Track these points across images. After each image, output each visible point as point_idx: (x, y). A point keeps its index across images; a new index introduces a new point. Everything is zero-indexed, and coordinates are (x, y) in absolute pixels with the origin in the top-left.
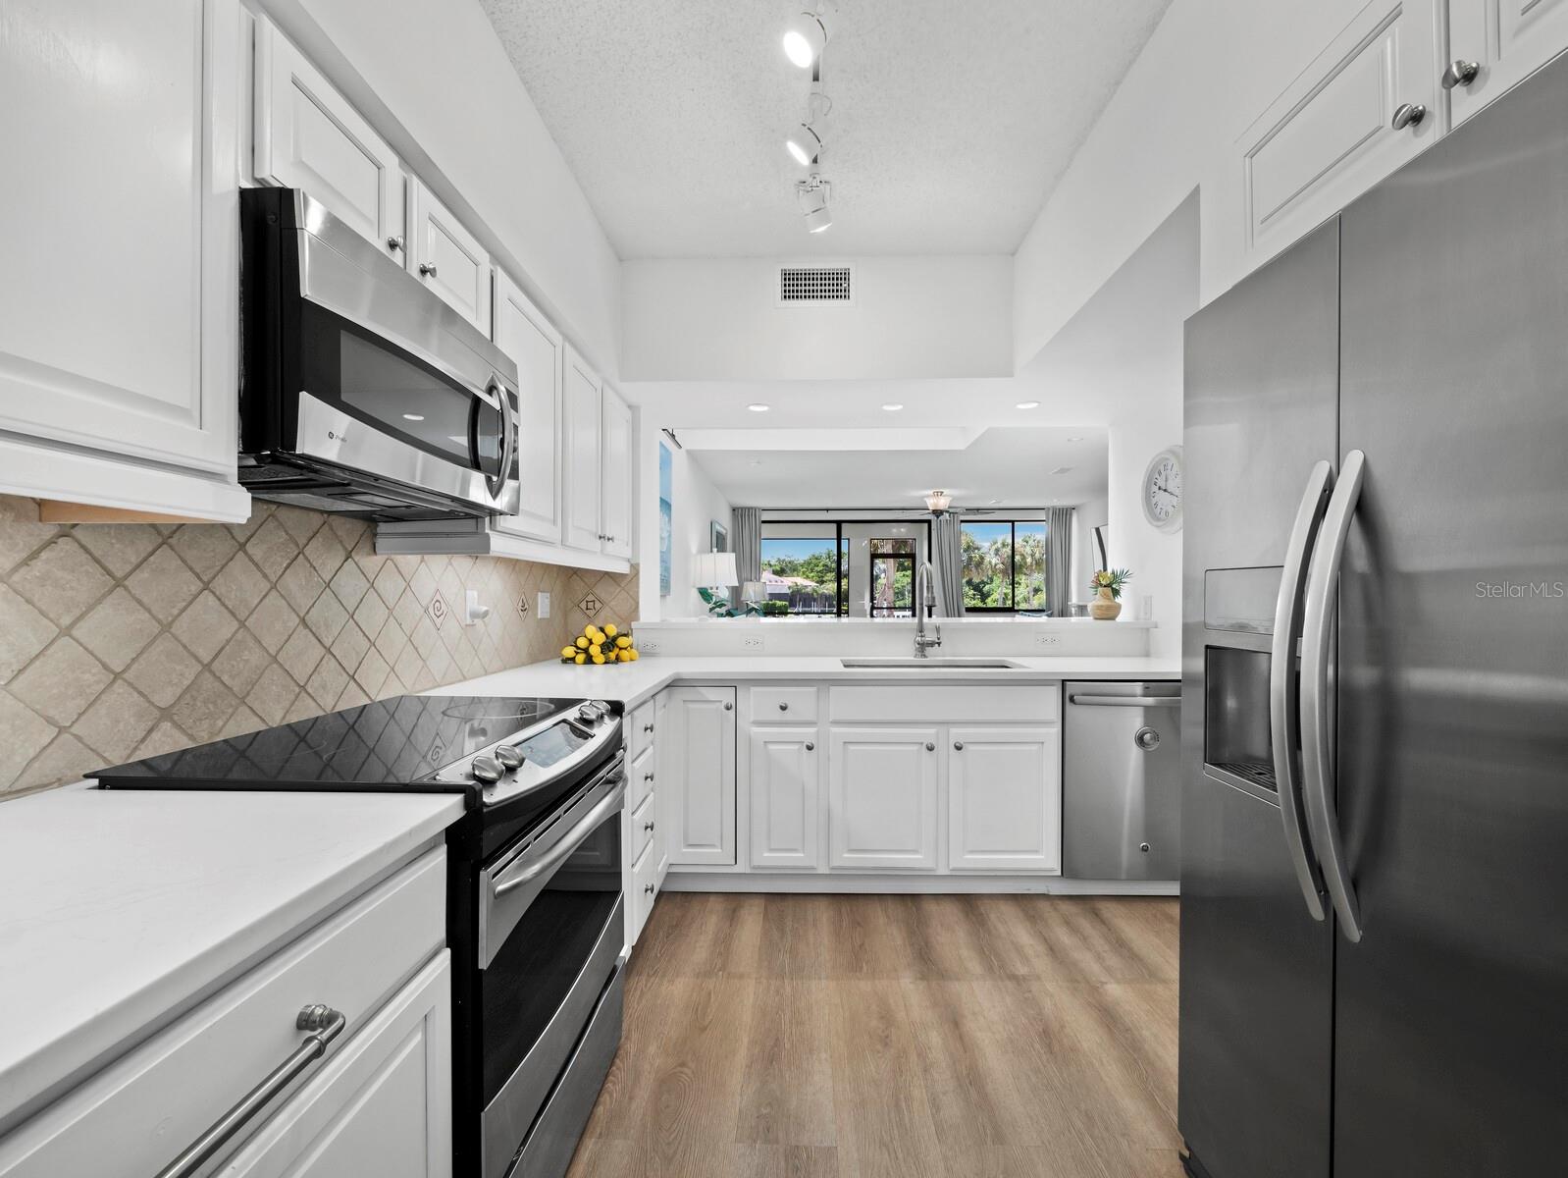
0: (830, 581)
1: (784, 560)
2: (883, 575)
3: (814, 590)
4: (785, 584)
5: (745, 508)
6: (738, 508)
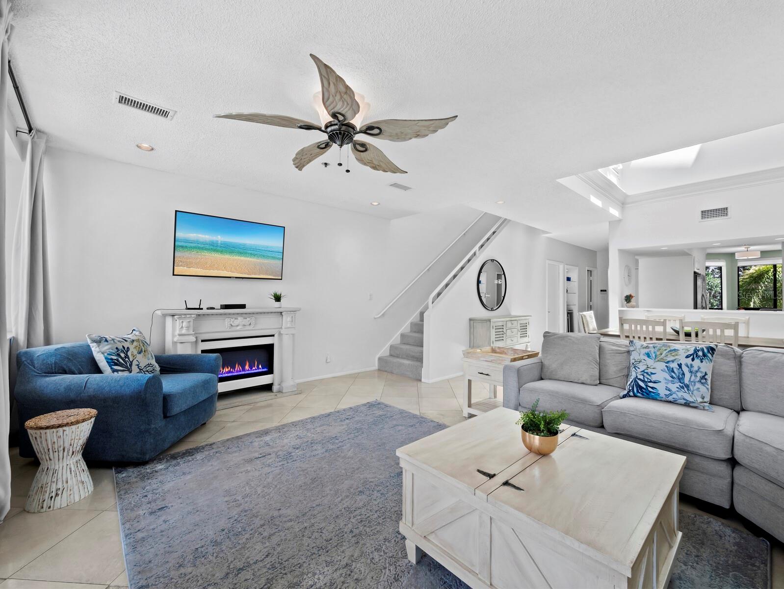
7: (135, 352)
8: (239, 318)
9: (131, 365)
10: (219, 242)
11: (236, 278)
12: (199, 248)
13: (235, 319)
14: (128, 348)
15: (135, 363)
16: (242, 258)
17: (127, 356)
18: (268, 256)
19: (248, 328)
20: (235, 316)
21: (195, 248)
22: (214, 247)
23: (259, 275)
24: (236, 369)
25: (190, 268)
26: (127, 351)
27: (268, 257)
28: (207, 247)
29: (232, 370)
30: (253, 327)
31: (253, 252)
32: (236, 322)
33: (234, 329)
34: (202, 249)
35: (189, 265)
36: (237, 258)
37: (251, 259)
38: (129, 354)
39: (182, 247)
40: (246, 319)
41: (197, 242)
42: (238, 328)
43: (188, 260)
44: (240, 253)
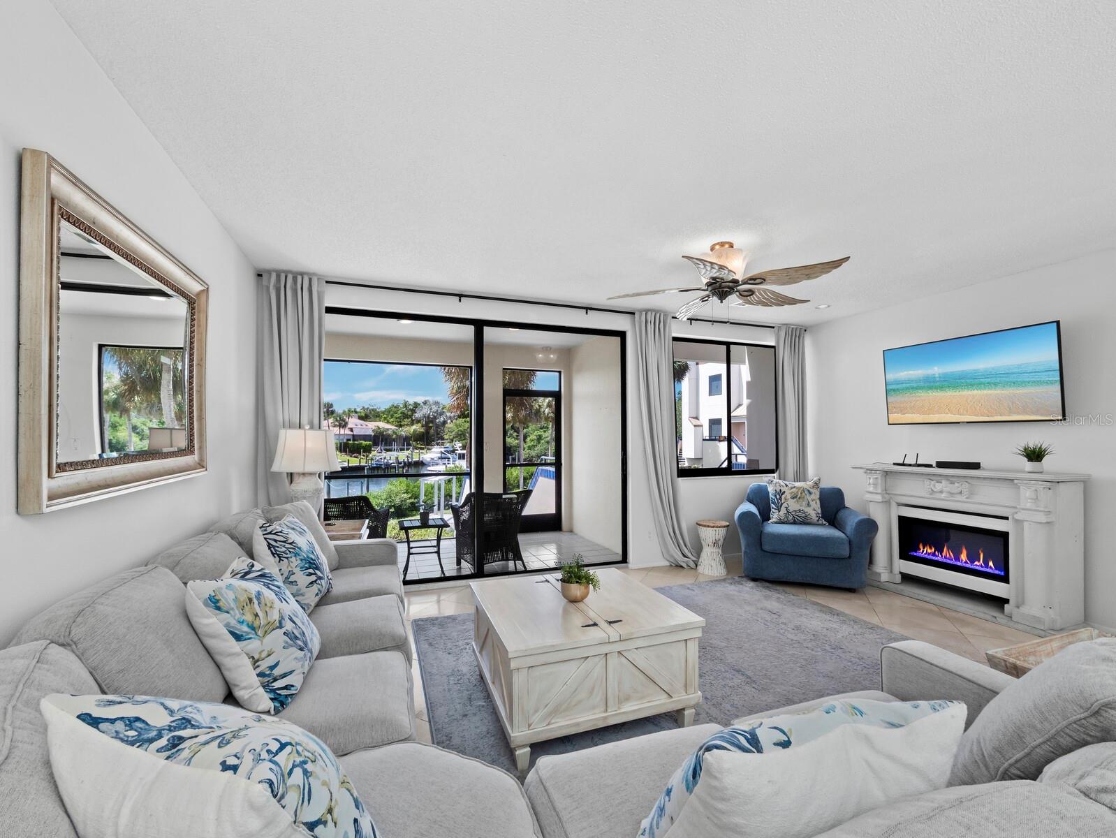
0: (407, 425)
1: (368, 408)
2: (449, 421)
3: (394, 433)
4: (370, 427)
5: (287, 273)
6: (269, 272)
7: (789, 497)
8: (944, 482)
9: (781, 506)
10: (937, 375)
11: (967, 423)
12: (913, 388)
13: (938, 482)
14: (784, 492)
15: (785, 505)
16: (975, 392)
17: (780, 499)
18: (1024, 382)
19: (958, 498)
20: (939, 478)
21: (907, 388)
22: (930, 384)
23: (1009, 416)
24: (944, 554)
25: (904, 414)
26: (782, 495)
27: (1023, 384)
28: (922, 384)
29: (937, 552)
30: (967, 498)
31: (993, 380)
32: (939, 487)
33: (938, 496)
34: (917, 388)
35: (903, 411)
36: (966, 393)
37: (990, 392)
38: (783, 497)
39: (894, 390)
40: (954, 483)
41: (909, 381)
42: (943, 495)
43: (902, 405)
44: (970, 386)
